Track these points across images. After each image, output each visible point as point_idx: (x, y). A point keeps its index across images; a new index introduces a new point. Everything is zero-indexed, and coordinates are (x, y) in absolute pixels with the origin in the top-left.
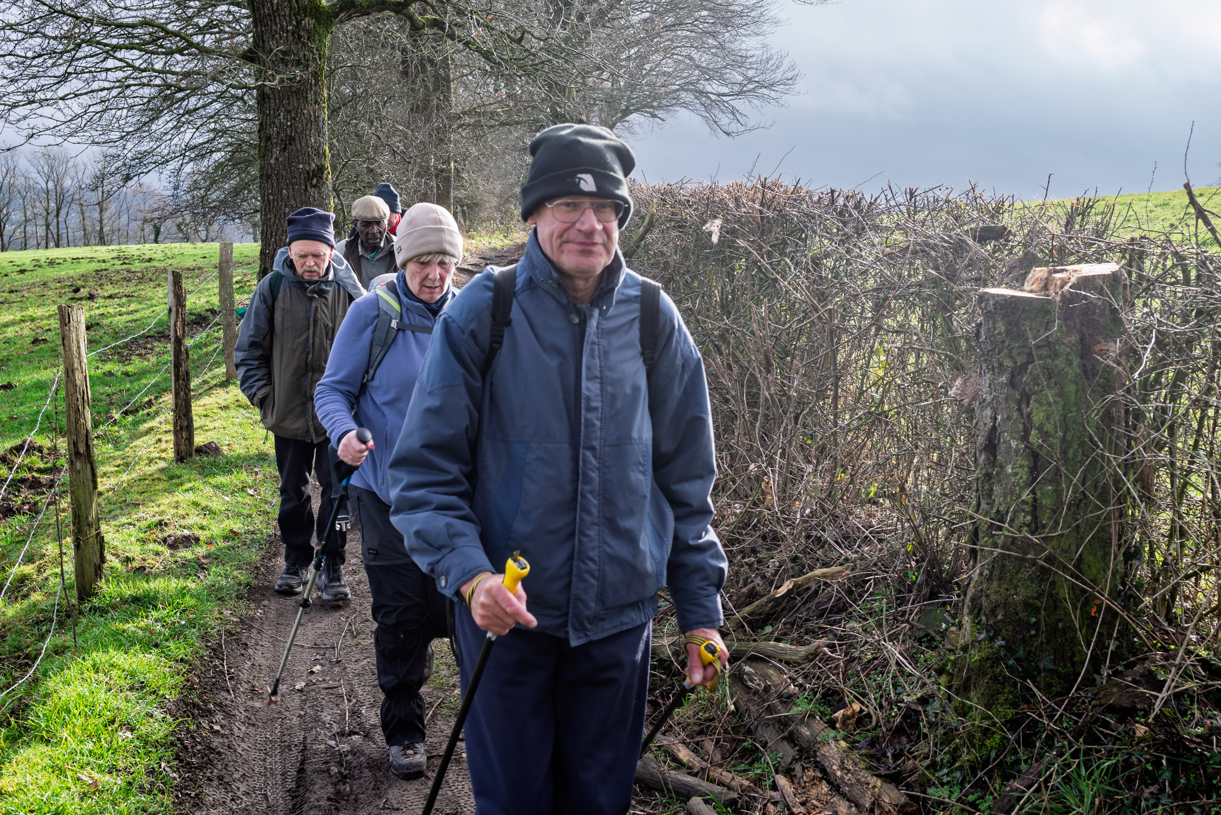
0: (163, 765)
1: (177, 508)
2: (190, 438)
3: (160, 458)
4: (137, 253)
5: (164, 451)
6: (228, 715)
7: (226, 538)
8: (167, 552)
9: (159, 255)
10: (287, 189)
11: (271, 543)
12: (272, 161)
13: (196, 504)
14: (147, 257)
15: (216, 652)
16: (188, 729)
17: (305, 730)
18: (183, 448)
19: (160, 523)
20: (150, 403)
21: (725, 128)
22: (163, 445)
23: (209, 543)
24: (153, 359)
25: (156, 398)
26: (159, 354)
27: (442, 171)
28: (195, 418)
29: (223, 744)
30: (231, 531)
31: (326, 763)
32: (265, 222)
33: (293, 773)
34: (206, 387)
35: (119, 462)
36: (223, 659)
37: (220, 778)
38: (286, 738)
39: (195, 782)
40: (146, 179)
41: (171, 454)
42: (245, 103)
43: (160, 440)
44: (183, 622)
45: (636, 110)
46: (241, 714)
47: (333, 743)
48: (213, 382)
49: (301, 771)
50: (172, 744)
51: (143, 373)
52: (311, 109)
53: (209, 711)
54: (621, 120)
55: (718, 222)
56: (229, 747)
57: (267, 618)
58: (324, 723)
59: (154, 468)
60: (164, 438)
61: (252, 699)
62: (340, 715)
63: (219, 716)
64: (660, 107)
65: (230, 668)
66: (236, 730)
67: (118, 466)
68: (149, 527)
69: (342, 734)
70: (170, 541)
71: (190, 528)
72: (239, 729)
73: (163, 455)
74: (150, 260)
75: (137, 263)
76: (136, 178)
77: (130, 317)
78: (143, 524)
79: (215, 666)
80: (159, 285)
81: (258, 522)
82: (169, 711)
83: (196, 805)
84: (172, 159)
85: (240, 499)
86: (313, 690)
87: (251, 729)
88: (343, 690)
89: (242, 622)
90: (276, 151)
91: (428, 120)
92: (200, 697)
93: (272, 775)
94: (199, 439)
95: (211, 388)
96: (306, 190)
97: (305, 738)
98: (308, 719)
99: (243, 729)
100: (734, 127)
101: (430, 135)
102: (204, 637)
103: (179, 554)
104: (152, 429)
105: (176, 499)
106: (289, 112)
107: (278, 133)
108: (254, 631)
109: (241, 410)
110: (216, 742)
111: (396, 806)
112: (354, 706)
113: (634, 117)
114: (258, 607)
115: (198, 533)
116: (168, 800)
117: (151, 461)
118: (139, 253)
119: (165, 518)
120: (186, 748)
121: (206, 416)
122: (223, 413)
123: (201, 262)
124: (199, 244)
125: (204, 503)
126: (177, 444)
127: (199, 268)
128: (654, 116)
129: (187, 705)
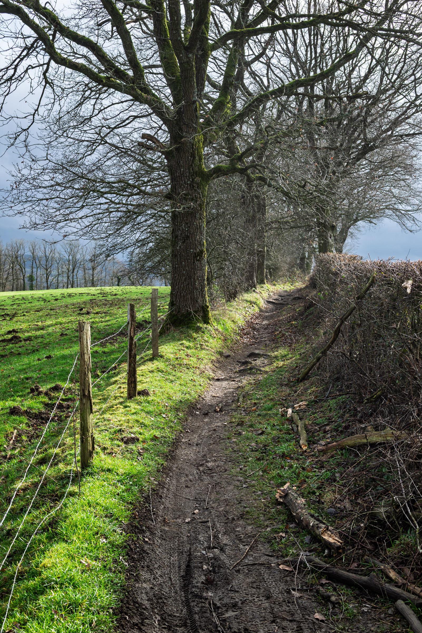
0: (121, 558)
1: (128, 422)
2: (135, 387)
3: (120, 397)
4: (109, 291)
5: (122, 393)
6: (152, 533)
7: (152, 440)
8: (123, 445)
9: (120, 293)
10: (185, 262)
11: (174, 443)
12: (178, 248)
13: (137, 421)
14: (114, 293)
15: (147, 499)
16: (133, 539)
17: (190, 544)
18: (132, 392)
19: (120, 430)
20: (115, 368)
21: (410, 228)
22: (122, 390)
23: (144, 442)
24: (117, 345)
25: (118, 365)
26: (120, 343)
27: (261, 251)
28: (137, 376)
29: (149, 548)
30: (155, 436)
31: (201, 563)
32: (173, 278)
33: (183, 567)
34: (142, 360)
35: (101, 397)
36: (150, 504)
37: (148, 567)
38: (181, 548)
39: (136, 568)
40: (116, 256)
41: (126, 395)
42: (165, 219)
43: (120, 387)
44: (131, 483)
45: (361, 219)
46: (158, 533)
47: (204, 552)
48: (146, 358)
49: (188, 566)
50: (125, 547)
51: (112, 352)
52: (197, 222)
53: (143, 530)
54: (352, 224)
55: (410, 282)
56: (152, 550)
57: (172, 483)
58: (200, 541)
59: (117, 401)
60: (123, 386)
61: (164, 525)
62: (208, 537)
63: (148, 534)
64: (374, 218)
65: (153, 508)
66: (156, 541)
67: (100, 400)
68: (115, 432)
69: (209, 548)
70: (125, 440)
71: (134, 433)
72: (158, 541)
73: (122, 395)
74: (116, 295)
75: (109, 296)
76: (112, 256)
77: (106, 324)
78: (112, 430)
79: (146, 507)
80: (120, 308)
81: (167, 432)
82: (123, 530)
83: (136, 580)
84: (129, 247)
85: (159, 419)
86: (195, 523)
87: (163, 541)
88: (210, 524)
89: (159, 484)
90: (180, 243)
91: (254, 226)
92: (139, 523)
93: (174, 567)
94: (139, 387)
95: (145, 361)
96: (194, 262)
97: (190, 548)
98: (192, 538)
99: (160, 541)
100: (414, 228)
101: (255, 233)
102: (141, 491)
103: (129, 447)
104: (116, 381)
105: (128, 418)
106: (187, 224)
107: (181, 234)
108: (165, 489)
109: (160, 373)
110: (146, 547)
111: (237, 590)
112: (215, 533)
113: (360, 223)
114: (167, 477)
115: (139, 436)
116: (123, 576)
117: (116, 398)
118: (110, 291)
119: (123, 428)
120: (132, 549)
121: (142, 375)
122: (151, 375)
123: (140, 296)
124: (139, 287)
125: (141, 421)
126: (129, 390)
127: (139, 299)
128: (371, 222)
129: (132, 526)
